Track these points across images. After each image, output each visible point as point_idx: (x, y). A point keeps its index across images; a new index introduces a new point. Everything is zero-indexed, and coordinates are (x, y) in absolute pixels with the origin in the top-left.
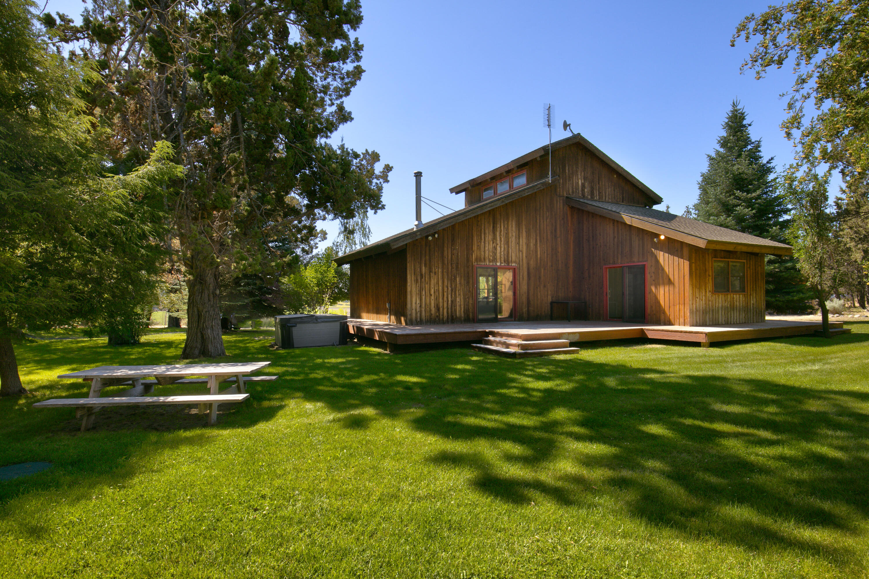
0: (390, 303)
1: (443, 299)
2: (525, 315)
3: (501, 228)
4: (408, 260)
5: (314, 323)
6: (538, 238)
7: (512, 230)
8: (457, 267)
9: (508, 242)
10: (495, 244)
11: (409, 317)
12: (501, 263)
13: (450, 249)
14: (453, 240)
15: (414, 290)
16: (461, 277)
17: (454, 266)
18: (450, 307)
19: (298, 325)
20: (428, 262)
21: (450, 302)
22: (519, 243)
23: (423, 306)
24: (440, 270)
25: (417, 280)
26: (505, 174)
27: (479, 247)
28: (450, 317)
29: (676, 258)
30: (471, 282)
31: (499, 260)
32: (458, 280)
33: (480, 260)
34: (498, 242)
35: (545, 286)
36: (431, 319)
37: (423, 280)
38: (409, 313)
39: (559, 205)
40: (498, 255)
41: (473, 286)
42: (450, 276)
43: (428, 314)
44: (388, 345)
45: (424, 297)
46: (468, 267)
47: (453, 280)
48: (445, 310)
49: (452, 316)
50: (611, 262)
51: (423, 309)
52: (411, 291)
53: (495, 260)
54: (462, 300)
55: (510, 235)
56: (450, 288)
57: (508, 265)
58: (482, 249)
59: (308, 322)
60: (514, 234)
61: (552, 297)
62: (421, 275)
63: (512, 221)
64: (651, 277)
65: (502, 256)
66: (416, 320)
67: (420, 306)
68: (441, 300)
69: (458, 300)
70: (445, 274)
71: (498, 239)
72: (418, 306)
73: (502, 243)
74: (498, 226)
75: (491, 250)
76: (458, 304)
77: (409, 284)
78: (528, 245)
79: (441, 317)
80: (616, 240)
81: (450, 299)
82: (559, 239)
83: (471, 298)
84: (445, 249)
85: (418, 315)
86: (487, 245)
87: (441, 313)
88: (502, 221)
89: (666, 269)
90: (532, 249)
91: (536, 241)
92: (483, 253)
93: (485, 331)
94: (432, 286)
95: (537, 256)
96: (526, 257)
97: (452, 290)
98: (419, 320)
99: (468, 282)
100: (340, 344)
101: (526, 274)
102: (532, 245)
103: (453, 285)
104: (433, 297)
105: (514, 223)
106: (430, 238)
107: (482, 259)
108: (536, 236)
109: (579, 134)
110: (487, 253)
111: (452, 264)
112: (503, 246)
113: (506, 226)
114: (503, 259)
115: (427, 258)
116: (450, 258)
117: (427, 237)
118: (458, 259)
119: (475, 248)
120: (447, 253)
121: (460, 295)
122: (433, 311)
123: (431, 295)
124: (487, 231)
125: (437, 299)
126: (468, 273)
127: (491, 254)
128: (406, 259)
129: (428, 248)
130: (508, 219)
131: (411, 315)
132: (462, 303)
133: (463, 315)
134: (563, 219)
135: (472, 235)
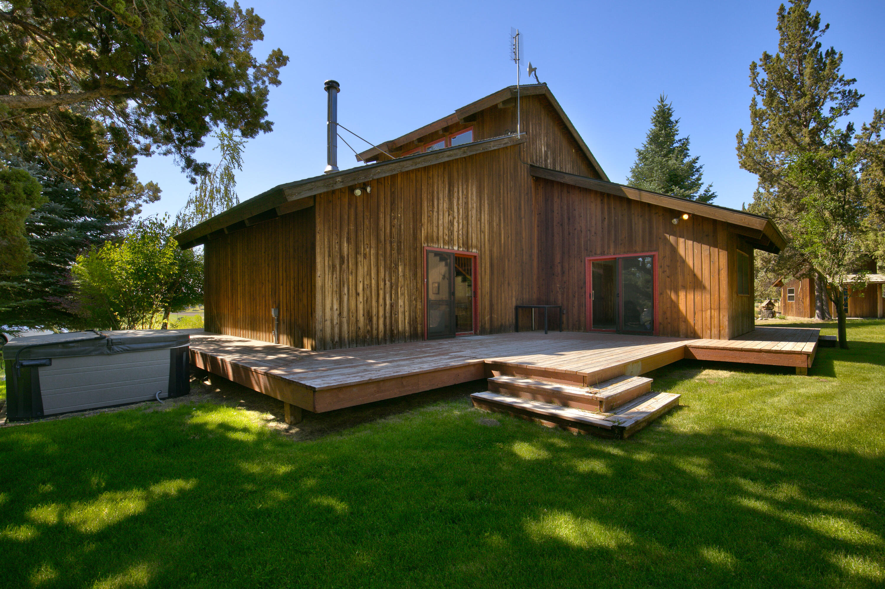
0: (278, 308)
1: (378, 301)
2: (487, 326)
3: (459, 192)
4: (318, 229)
5: (102, 354)
6: (502, 214)
7: (472, 199)
8: (399, 248)
9: (467, 216)
10: (451, 217)
11: (319, 334)
12: (459, 247)
13: (388, 217)
14: (393, 203)
15: (328, 284)
16: (405, 265)
17: (395, 245)
18: (388, 315)
19: (53, 362)
20: (353, 236)
21: (388, 307)
22: (480, 220)
23: (345, 314)
24: (373, 251)
25: (334, 267)
26: (441, 133)
27: (430, 221)
28: (388, 332)
29: (705, 247)
30: (419, 275)
31: (456, 242)
32: (400, 270)
33: (432, 241)
34: (456, 214)
35: (509, 284)
36: (357, 336)
37: (345, 266)
38: (319, 327)
39: (524, 174)
40: (455, 234)
41: (423, 280)
42: (388, 262)
43: (353, 328)
44: (287, 409)
45: (345, 298)
46: (415, 249)
47: (392, 269)
48: (381, 321)
49: (392, 331)
50: (599, 252)
51: (345, 320)
52: (323, 287)
53: (450, 242)
54: (407, 303)
55: (470, 206)
56: (388, 283)
57: (468, 251)
58: (435, 222)
59: (87, 354)
60: (475, 205)
61: (517, 300)
62: (342, 258)
63: (472, 186)
64: (664, 272)
65: (460, 237)
66: (333, 340)
67: (340, 314)
68: (374, 304)
69: (400, 302)
70: (381, 258)
71: (456, 210)
72: (336, 313)
73: (461, 216)
74: (456, 189)
75: (446, 225)
76: (401, 310)
77: (319, 273)
78: (490, 223)
79: (375, 332)
80: (606, 222)
81: (388, 302)
82: (523, 220)
83: (419, 300)
84: (381, 216)
85: (336, 330)
86: (441, 217)
87: (375, 326)
88: (460, 184)
89: (690, 262)
90: (495, 230)
91: (500, 220)
92: (435, 229)
93: (484, 364)
94: (360, 279)
95: (500, 241)
96: (489, 241)
97: (391, 287)
98: (337, 339)
99: (415, 275)
100: (170, 397)
101: (488, 265)
102: (495, 224)
103: (393, 278)
104: (361, 299)
105: (474, 190)
106: (358, 192)
107: (435, 238)
108: (500, 212)
109: (545, 84)
110: (441, 228)
111: (391, 242)
112: (461, 221)
113: (465, 192)
114: (461, 242)
115: (352, 227)
116: (388, 231)
117: (352, 189)
118: (400, 235)
119: (425, 220)
120: (384, 222)
121: (403, 294)
122: (361, 323)
123: (358, 294)
124: (441, 196)
125: (367, 301)
126: (415, 259)
127: (446, 232)
128: (315, 226)
129: (352, 211)
130: (467, 181)
131: (323, 330)
132: (407, 308)
133: (407, 328)
134: (527, 194)
135: (421, 198)
